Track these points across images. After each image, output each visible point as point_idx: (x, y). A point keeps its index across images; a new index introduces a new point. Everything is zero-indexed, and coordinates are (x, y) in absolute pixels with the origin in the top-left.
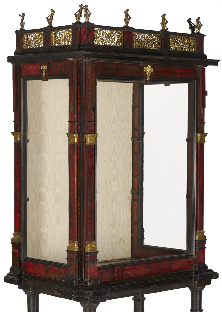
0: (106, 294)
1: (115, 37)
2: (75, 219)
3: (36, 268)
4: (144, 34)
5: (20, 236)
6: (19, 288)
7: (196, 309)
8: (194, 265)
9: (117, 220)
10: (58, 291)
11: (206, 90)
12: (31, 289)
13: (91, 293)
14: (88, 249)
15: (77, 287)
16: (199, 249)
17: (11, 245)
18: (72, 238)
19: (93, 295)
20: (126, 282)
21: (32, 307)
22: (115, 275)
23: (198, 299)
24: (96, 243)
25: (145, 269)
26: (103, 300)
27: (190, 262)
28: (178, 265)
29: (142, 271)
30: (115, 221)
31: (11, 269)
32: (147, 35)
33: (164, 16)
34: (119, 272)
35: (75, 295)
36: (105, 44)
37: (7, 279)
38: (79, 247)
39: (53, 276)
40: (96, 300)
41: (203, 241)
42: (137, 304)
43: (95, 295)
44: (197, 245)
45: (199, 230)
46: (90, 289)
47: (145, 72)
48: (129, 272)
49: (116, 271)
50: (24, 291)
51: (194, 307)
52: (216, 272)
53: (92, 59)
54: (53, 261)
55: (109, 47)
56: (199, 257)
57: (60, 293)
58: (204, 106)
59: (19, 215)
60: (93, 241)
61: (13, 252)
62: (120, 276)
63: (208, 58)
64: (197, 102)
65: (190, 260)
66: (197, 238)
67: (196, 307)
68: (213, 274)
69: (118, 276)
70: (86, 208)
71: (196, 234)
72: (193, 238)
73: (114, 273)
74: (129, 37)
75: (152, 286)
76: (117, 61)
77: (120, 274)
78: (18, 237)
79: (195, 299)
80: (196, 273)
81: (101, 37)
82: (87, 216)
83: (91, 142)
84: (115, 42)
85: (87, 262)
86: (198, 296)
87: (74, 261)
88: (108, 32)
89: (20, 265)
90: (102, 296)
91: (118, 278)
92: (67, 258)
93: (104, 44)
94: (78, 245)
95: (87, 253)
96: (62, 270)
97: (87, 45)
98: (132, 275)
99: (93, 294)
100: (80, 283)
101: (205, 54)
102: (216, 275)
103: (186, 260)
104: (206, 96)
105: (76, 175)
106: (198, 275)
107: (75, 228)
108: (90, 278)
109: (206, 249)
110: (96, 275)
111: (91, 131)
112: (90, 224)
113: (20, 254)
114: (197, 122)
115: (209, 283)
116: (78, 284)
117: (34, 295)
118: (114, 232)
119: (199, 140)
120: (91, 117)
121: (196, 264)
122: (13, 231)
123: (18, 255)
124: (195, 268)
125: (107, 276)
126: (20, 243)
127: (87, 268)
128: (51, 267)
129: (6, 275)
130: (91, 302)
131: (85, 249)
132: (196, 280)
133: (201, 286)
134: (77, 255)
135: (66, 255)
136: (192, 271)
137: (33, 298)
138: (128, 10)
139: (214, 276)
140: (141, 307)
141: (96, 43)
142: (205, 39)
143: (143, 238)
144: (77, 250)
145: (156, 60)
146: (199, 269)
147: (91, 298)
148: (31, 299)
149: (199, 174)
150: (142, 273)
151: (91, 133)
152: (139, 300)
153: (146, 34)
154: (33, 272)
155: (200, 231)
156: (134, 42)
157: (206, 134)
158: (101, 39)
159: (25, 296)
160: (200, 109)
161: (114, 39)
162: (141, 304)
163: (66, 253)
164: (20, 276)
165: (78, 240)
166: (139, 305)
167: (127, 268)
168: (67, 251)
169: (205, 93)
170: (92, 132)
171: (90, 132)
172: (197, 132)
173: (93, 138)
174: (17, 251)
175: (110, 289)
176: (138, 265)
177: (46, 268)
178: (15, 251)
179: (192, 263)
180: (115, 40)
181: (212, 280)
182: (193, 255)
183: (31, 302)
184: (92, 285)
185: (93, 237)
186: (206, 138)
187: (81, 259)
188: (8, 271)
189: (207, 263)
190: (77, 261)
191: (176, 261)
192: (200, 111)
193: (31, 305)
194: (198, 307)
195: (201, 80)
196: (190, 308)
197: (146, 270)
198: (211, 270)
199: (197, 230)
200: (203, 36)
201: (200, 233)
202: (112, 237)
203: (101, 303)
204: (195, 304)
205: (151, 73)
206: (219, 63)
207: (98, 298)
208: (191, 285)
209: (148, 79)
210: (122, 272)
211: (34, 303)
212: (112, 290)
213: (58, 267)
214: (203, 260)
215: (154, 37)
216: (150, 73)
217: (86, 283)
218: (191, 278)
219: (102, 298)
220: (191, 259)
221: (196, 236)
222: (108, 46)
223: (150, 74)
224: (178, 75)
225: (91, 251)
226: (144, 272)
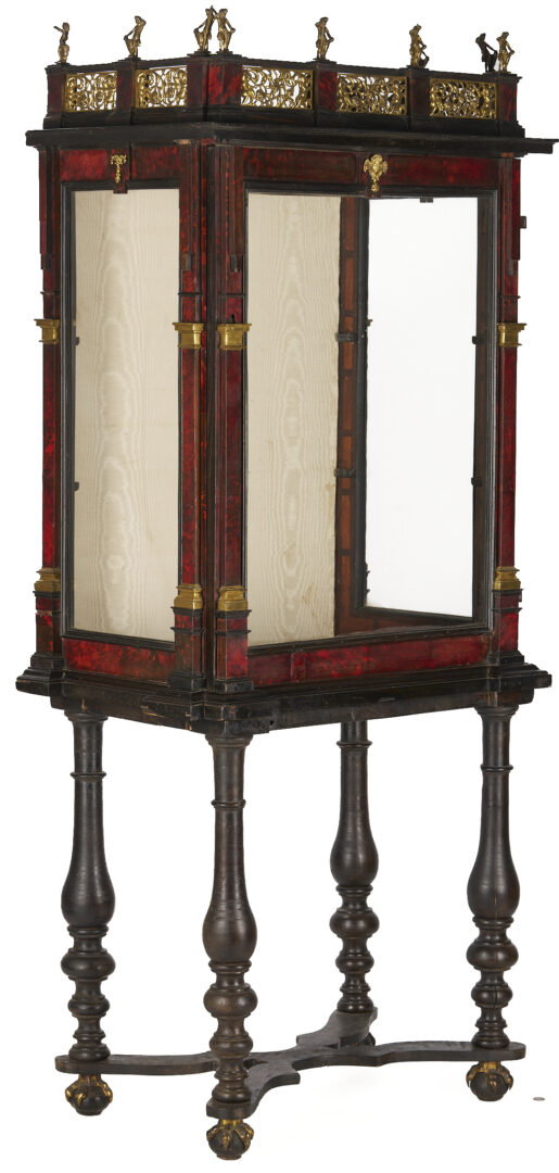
0: (268, 713)
1: (293, 87)
2: (193, 532)
3: (96, 655)
4: (364, 77)
5: (58, 576)
6: (54, 705)
7: (496, 763)
8: (490, 652)
9: (298, 543)
10: (152, 707)
11: (522, 214)
12: (83, 707)
13: (233, 710)
14: (224, 606)
15: (197, 697)
16: (504, 613)
17: (33, 599)
18: (185, 577)
19: (238, 714)
20: (319, 689)
21: (84, 754)
22: (290, 671)
23: (500, 738)
24: (244, 590)
25: (365, 659)
26: (261, 728)
27: (479, 646)
28: (448, 651)
29: (357, 663)
30: (295, 545)
31: (33, 659)
32: (372, 79)
33: (415, 32)
34: (300, 663)
35: (194, 715)
36: (269, 103)
37: (25, 684)
38: (203, 600)
39: (138, 672)
40: (243, 729)
41: (512, 594)
42: (350, 758)
43: (242, 714)
44: (498, 603)
45: (504, 565)
46: (230, 699)
47: (368, 170)
48: (325, 665)
49: (294, 660)
50: (66, 714)
51: (491, 758)
52: (546, 672)
53: (238, 142)
54: (138, 635)
55: (279, 110)
56: (502, 634)
57: (156, 712)
58: (516, 255)
59: (53, 525)
60: (236, 584)
61: (38, 617)
62: (304, 674)
63: (527, 135)
64: (500, 244)
65: (480, 641)
66: (498, 585)
67: (496, 757)
68: (540, 677)
69: (299, 674)
70: (222, 505)
71: (495, 575)
72: (487, 583)
73: (289, 667)
74: (329, 87)
75: (382, 700)
76: (298, 147)
77: (303, 667)
78: (53, 578)
79: (491, 738)
80: (495, 671)
81: (258, 88)
82: (222, 524)
83: (234, 343)
84: (294, 98)
85: (224, 634)
86: (500, 730)
87: (190, 634)
88: (276, 74)
89: (57, 649)
90: (260, 719)
91: (298, 678)
92: (173, 625)
93: (265, 105)
94: (201, 593)
95: (222, 614)
96: (162, 657)
97: (224, 108)
98: (333, 672)
99: (236, 712)
100: (204, 686)
101: (520, 123)
102: (545, 680)
103: (470, 639)
104: (522, 230)
105: (196, 424)
106: (500, 678)
107: (193, 552)
108: (231, 674)
109: (520, 613)
110: (244, 667)
111: (233, 316)
112: (230, 542)
113: (56, 620)
114: (499, 295)
115: (528, 699)
116: (200, 690)
117: (92, 722)
118: (292, 572)
119: (503, 341)
120: (234, 282)
121: (494, 650)
122: (39, 565)
123: (51, 624)
124: (493, 661)
125: (271, 672)
126: (57, 595)
127: (224, 650)
128: (134, 651)
129: (21, 673)
130: (231, 731)
131: (217, 604)
132: (493, 689)
133: (506, 705)
134: (198, 618)
135: (170, 619)
136: (486, 667)
137: (89, 731)
138: (324, 20)
139: (540, 681)
140: (358, 765)
141: (247, 102)
142: (520, 86)
143: (364, 591)
144: (199, 607)
145: (393, 143)
146: (502, 661)
147: (231, 722)
148: (84, 733)
149: (503, 426)
150: (359, 668)
151: (234, 322)
152: (354, 745)
153: (369, 76)
154: (89, 665)
155: (504, 568)
156: (339, 97)
157: (522, 326)
158: (257, 91)
159: (68, 727)
160: (507, 262)
161: (291, 91)
162: (358, 757)
163: (172, 615)
164: (56, 675)
165: (200, 583)
166: (354, 759)
167: (321, 653)
168: (175, 609)
169: (521, 222)
170: (235, 320)
171: (231, 320)
172: (499, 321)
173: (240, 333)
174: (50, 613)
175: (277, 702)
176: (348, 647)
177: (120, 653)
178: (43, 613)
179: (485, 647)
180: (292, 94)
181: (536, 691)
182: (487, 628)
183: (84, 741)
184: (233, 691)
185: (238, 576)
186: (522, 336)
187: (209, 627)
188: (27, 664)
189: (522, 648)
190: (198, 634)
191: (444, 640)
192: (507, 267)
193: (84, 747)
194: (500, 758)
195: (509, 192)
196: (481, 761)
197: (368, 662)
198: (533, 667)
199: (498, 565)
200: (515, 79)
201: (506, 573)
202: (285, 586)
203: (255, 736)
204: (491, 749)
205: (383, 173)
207: (250, 722)
208: (481, 701)
209: (375, 189)
210: (308, 663)
211: (89, 743)
212: (284, 707)
213: (152, 649)
214: (512, 640)
216: (380, 174)
217: (220, 686)
218: (481, 685)
219: (259, 723)
220: (482, 639)
221: (494, 580)
222: (275, 108)
223: (381, 177)
224: (451, 180)
225: (233, 609)
226: (362, 665)
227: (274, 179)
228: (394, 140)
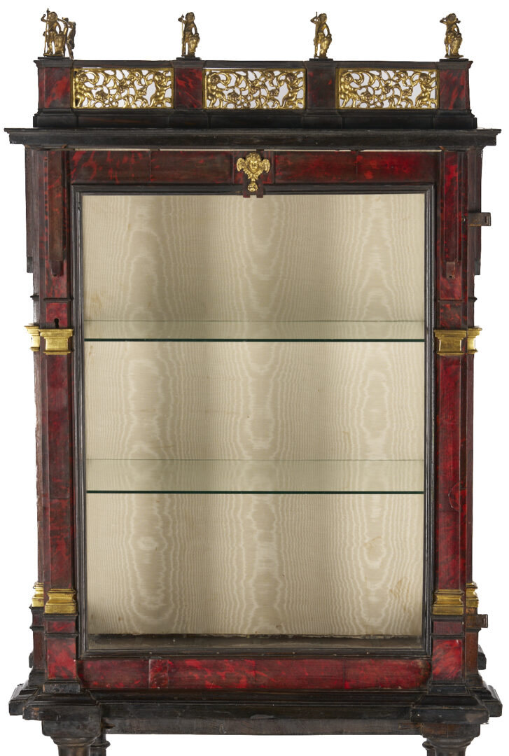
1: (145, 87)
4: (246, 71)
9: (383, 536)
13: (36, 711)
16: (439, 640)
19: (43, 717)
20: (176, 698)
22: (148, 677)
24: (74, 594)
25: (253, 673)
27: (416, 670)
29: (241, 675)
30: (380, 537)
32: (257, 73)
33: (320, 21)
34: (161, 670)
36: (114, 104)
40: (64, 730)
45: (442, 587)
47: (242, 169)
48: (196, 675)
49: (152, 666)
55: (128, 111)
56: (438, 661)
60: (65, 587)
62: (166, 682)
65: (418, 666)
69: (160, 681)
71: (434, 598)
73: (146, 673)
74: (190, 84)
75: (258, 717)
77: (166, 675)
81: (99, 89)
83: (56, 347)
84: (148, 97)
88: (122, 74)
91: (157, 685)
93: (107, 106)
97: (44, 113)
98: (208, 683)
99: (40, 714)
102: (477, 714)
110: (71, 670)
111: (56, 321)
112: (56, 545)
114: (437, 298)
119: (440, 349)
120: (56, 287)
134: (38, 615)
136: (419, 694)
141: (85, 105)
144: (40, 605)
145: (258, 141)
150: (242, 681)
151: (57, 327)
153: (252, 71)
155: (444, 591)
158: (97, 93)
160: (444, 263)
161: (143, 90)
167: (189, 662)
170: (60, 324)
171: (54, 325)
172: (436, 328)
176: (228, 658)
179: (424, 673)
182: (424, 653)
184: (54, 691)
185: (68, 578)
190: (40, 631)
191: (363, 661)
192: (444, 270)
197: (256, 675)
199: (436, 587)
201: (445, 597)
205: (264, 172)
206: (498, 137)
209: (252, 188)
210: (173, 670)
214: (452, 668)
215: (283, 77)
216: (260, 172)
220: (421, 663)
221: (433, 603)
222: (121, 109)
223: (260, 176)
224: (369, 176)
225: (55, 611)
226: (248, 678)
227: (118, 182)
228: (261, 138)
